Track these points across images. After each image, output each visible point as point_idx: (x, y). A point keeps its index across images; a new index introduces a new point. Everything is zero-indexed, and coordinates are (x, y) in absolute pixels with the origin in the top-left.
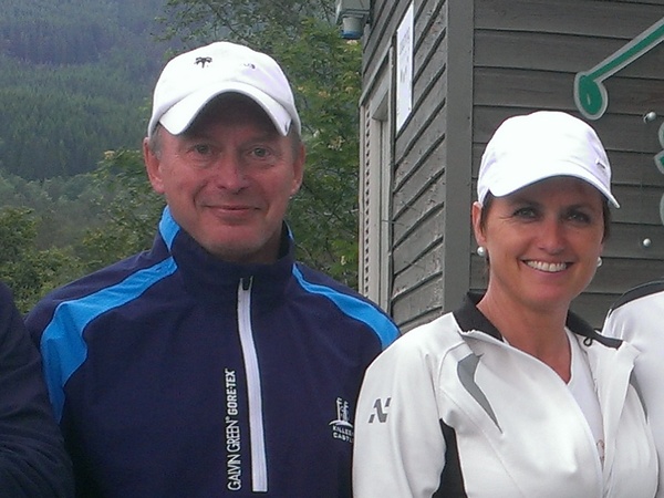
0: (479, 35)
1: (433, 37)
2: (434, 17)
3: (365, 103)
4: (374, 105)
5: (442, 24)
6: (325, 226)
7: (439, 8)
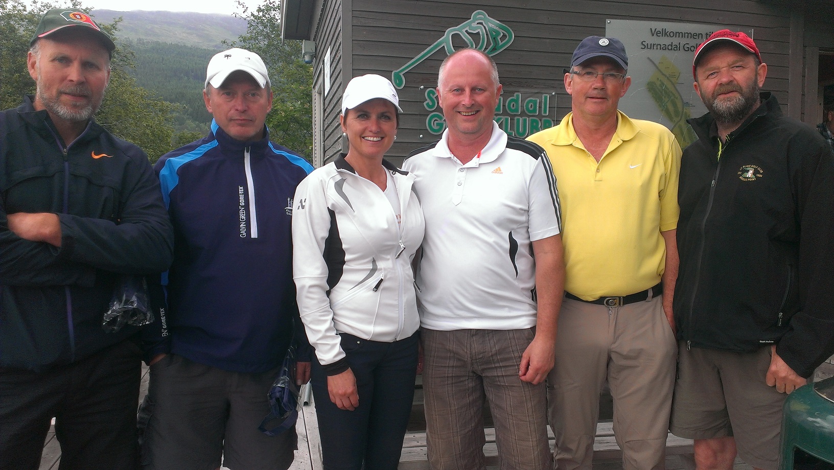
0: (354, 57)
1: (337, 58)
2: (337, 51)
3: (314, 87)
4: (317, 87)
5: (340, 53)
6: (304, 136)
7: (339, 48)
